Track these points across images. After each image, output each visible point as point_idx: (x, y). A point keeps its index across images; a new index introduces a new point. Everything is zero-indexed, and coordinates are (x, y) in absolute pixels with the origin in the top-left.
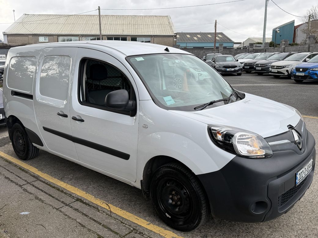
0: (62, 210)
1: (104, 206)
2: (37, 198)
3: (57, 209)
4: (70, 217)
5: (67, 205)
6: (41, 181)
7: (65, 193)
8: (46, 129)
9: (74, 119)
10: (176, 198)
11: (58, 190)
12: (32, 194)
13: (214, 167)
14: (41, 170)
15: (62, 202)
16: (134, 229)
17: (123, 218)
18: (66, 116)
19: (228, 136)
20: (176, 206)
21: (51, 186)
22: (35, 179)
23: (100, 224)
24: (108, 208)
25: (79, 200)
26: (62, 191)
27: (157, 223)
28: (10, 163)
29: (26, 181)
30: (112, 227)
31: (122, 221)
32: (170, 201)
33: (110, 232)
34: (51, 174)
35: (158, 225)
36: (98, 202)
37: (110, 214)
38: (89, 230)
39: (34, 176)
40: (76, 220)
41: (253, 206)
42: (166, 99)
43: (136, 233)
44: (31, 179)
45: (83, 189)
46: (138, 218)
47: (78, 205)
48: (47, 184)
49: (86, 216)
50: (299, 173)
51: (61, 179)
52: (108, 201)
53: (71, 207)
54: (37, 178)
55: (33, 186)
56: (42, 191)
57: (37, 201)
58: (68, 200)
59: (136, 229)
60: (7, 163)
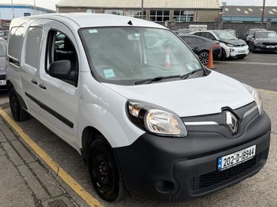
0: (19, 167)
1: (55, 169)
2: (7, 155)
3: (16, 166)
4: (21, 174)
5: (26, 164)
6: (19, 140)
7: (31, 154)
8: (26, 94)
9: (41, 86)
10: (104, 168)
11: (28, 150)
12: (4, 150)
13: (127, 142)
14: (25, 131)
15: (24, 161)
16: (67, 193)
17: (64, 182)
18: (36, 83)
19: (143, 112)
20: (103, 176)
21: (24, 145)
22: (15, 138)
23: (41, 184)
24: (56, 171)
25: (39, 161)
26: (30, 152)
28: (5, 122)
29: (7, 139)
30: (49, 189)
31: (61, 184)
32: (101, 171)
33: (45, 193)
34: (31, 136)
35: (90, 193)
36: (53, 165)
37: (55, 177)
38: (29, 188)
39: (16, 136)
40: (24, 177)
42: (106, 72)
43: (66, 196)
44: (12, 137)
45: (47, 152)
46: (76, 183)
47: (35, 165)
48: (22, 144)
49: (35, 175)
50: (223, 158)
51: (36, 141)
52: (61, 165)
53: (28, 166)
54: (18, 137)
55: (11, 144)
56: (14, 149)
57: (5, 157)
58: (29, 159)
59: (68, 194)
60: (3, 122)
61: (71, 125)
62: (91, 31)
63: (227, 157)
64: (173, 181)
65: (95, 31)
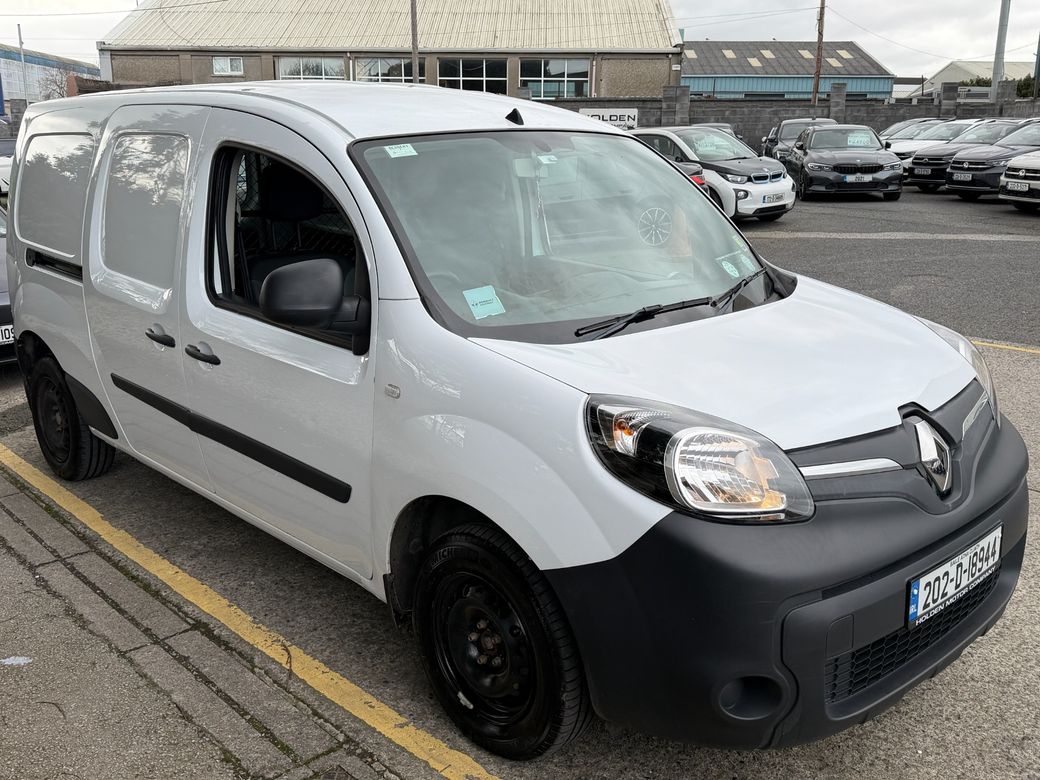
0: (138, 657)
1: (275, 652)
2: (69, 611)
3: (122, 654)
4: (153, 685)
5: (156, 642)
6: (101, 554)
7: (165, 601)
8: (119, 382)
9: (193, 353)
10: (489, 643)
11: (147, 587)
12: (56, 595)
13: (599, 546)
14: (112, 517)
15: (147, 631)
16: (348, 740)
17: (323, 699)
18: (169, 342)
20: (488, 669)
21: (127, 573)
22: (84, 548)
23: (243, 713)
24: (283, 660)
25: (202, 626)
26: (156, 594)
27: (432, 723)
28: (22, 487)
29: (53, 552)
30: (279, 729)
31: (317, 708)
32: (474, 652)
33: (267, 745)
34: (140, 535)
36: (263, 640)
37: (284, 682)
38: (202, 732)
39: (83, 538)
40: (168, 694)
41: (728, 691)
42: (472, 296)
43: (350, 753)
44: (69, 546)
45: (224, 592)
46: (374, 702)
47: (191, 644)
48: (116, 565)
49: (208, 682)
50: (923, 581)
51: (165, 553)
52: (292, 636)
53: (169, 650)
54: (91, 542)
55: (72, 569)
56: (94, 588)
57: (68, 621)
58: (165, 623)
59: (354, 741)
60: (12, 489)
61: (340, 491)
62: (395, 151)
63: (930, 577)
64: (779, 675)
65: (407, 150)
